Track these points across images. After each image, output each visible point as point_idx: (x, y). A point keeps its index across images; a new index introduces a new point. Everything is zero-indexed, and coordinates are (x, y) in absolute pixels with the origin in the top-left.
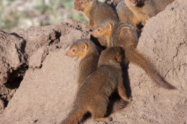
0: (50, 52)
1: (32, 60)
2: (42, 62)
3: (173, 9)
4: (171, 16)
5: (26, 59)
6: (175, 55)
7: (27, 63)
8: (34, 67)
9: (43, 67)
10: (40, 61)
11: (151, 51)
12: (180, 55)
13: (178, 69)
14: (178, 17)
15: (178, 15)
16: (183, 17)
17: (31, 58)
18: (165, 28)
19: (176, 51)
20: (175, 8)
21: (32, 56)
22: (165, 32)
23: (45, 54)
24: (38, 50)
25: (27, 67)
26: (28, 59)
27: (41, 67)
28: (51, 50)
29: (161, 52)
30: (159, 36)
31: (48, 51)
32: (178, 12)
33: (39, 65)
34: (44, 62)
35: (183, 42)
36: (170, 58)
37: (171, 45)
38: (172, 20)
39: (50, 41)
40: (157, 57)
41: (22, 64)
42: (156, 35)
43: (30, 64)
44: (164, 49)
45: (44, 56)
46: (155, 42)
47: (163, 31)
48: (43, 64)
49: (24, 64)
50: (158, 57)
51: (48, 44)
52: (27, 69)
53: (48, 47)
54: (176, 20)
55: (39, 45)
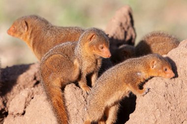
0: (35, 96)
1: (13, 105)
2: (25, 108)
5: (5, 104)
7: (6, 109)
8: (15, 113)
9: (26, 113)
10: (24, 106)
11: (161, 97)
17: (11, 103)
21: (13, 100)
23: (30, 98)
24: (21, 92)
25: (6, 114)
26: (7, 105)
27: (23, 114)
28: (37, 93)
29: (173, 98)
31: (33, 94)
33: (21, 112)
34: (27, 107)
39: (35, 82)
40: (169, 104)
43: (10, 110)
44: (177, 95)
45: (28, 100)
46: (167, 86)
48: (27, 110)
49: (3, 110)
51: (32, 85)
52: (6, 116)
53: (33, 89)
55: (21, 86)
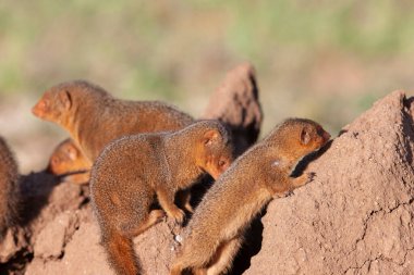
0: (82, 225)
1: (42, 240)
2: (64, 245)
3: (356, 135)
4: (352, 150)
5: (27, 239)
6: (360, 236)
7: (29, 248)
8: (45, 256)
9: (66, 256)
10: (60, 243)
11: (308, 227)
12: (370, 237)
13: (365, 268)
14: (367, 154)
15: (367, 148)
16: (379, 155)
17: (39, 237)
18: (339, 177)
19: (363, 227)
20: (360, 133)
21: (43, 232)
22: (338, 185)
23: (72, 228)
24: (57, 218)
25: (31, 257)
26: (32, 240)
27: (61, 256)
28: (86, 219)
29: (329, 228)
30: (325, 194)
31: (78, 220)
32: (368, 142)
33: (57, 252)
34: (68, 245)
35: (377, 208)
36: (348, 243)
37: (352, 214)
38: (355, 158)
39: (81, 199)
40: (320, 240)
41: (18, 249)
42: (319, 191)
43: (38, 249)
44: (336, 222)
45: (69, 232)
46: (317, 207)
47: (335, 182)
48: (67, 249)
49: (24, 249)
50: (323, 241)
51: (77, 205)
52: (30, 261)
53: (77, 212)
54: (363, 161)
55: (57, 207)
